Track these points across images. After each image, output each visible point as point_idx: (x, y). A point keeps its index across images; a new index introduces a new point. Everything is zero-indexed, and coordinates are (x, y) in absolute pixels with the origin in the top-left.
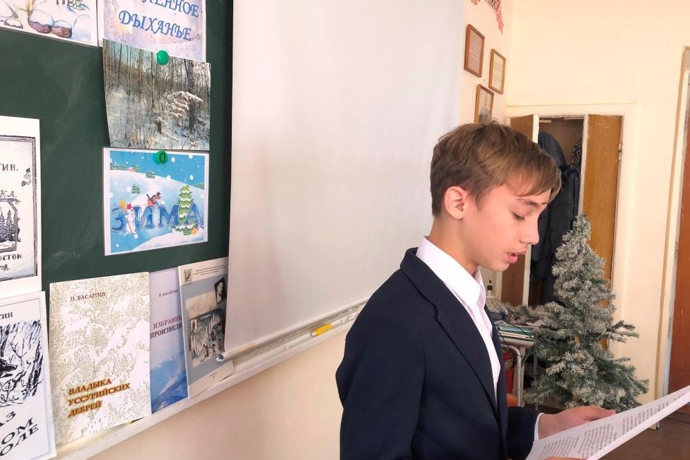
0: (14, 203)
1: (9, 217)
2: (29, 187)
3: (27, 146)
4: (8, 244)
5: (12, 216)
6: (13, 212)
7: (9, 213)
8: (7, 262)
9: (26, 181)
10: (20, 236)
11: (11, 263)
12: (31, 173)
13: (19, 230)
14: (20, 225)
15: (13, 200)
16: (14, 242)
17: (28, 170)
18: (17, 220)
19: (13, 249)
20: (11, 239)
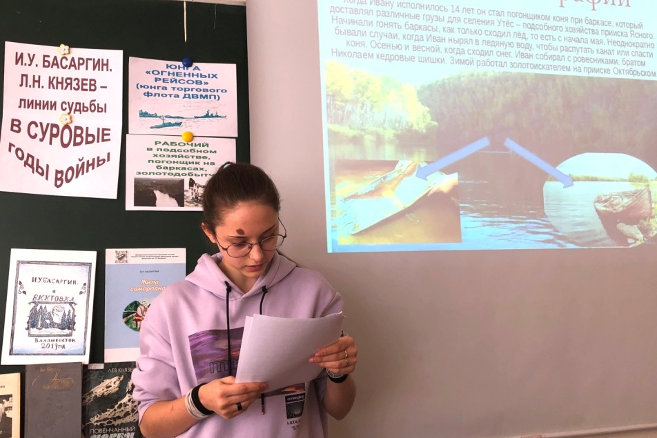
0: (73, 305)
1: (69, 314)
2: (85, 295)
3: (86, 269)
4: (67, 331)
5: (71, 314)
6: (72, 311)
7: (69, 312)
8: (64, 343)
9: (83, 291)
10: (75, 327)
11: (67, 344)
12: (86, 286)
13: (75, 323)
14: (76, 320)
15: (73, 303)
16: (70, 331)
17: (85, 284)
18: (74, 316)
19: (70, 335)
20: (69, 328)
